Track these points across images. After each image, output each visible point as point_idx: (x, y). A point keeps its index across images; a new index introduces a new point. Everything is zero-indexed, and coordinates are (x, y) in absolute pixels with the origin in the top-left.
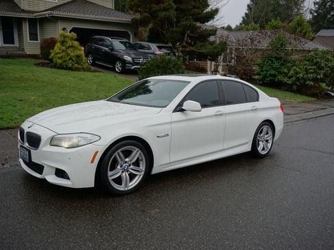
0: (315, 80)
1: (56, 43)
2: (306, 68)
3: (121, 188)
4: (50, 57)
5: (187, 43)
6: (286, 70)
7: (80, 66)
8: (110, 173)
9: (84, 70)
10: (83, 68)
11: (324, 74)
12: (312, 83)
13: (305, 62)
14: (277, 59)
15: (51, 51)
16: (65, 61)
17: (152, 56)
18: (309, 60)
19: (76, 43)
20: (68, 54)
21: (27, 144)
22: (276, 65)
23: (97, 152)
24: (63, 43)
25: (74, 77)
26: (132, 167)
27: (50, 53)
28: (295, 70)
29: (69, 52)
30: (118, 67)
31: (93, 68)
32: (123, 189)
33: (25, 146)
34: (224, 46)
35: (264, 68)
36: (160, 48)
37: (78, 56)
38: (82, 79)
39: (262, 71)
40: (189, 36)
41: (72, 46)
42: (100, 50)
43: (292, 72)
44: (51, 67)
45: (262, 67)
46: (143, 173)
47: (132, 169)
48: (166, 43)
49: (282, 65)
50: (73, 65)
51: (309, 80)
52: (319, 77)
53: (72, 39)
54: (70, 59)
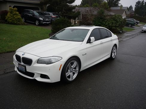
0: (115, 26)
1: (8, 13)
2: (112, 22)
3: (70, 80)
4: (6, 19)
5: (64, 12)
6: (104, 23)
7: (20, 23)
8: (66, 74)
9: (22, 24)
10: (21, 24)
11: (119, 24)
12: (114, 28)
13: (112, 20)
14: (101, 18)
15: (6, 16)
16: (13, 21)
17: (51, 18)
18: (113, 19)
19: (17, 13)
20: (14, 18)
21: (23, 63)
22: (101, 21)
23: (61, 65)
24: (11, 12)
25: (19, 28)
26: (73, 70)
27: (5, 17)
28: (108, 23)
29: (15, 17)
30: (37, 23)
31: (26, 24)
32: (71, 80)
33: (21, 64)
34: (79, 13)
35: (96, 22)
36: (54, 14)
37: (19, 18)
38: (23, 29)
39: (95, 23)
40: (64, 9)
41: (16, 14)
42: (28, 15)
43: (107, 24)
44: (6, 23)
45: (95, 22)
46: (78, 72)
47: (74, 71)
48: (55, 12)
49: (103, 21)
50: (17, 22)
51: (113, 26)
52: (117, 25)
53: (15, 11)
54: (15, 20)
